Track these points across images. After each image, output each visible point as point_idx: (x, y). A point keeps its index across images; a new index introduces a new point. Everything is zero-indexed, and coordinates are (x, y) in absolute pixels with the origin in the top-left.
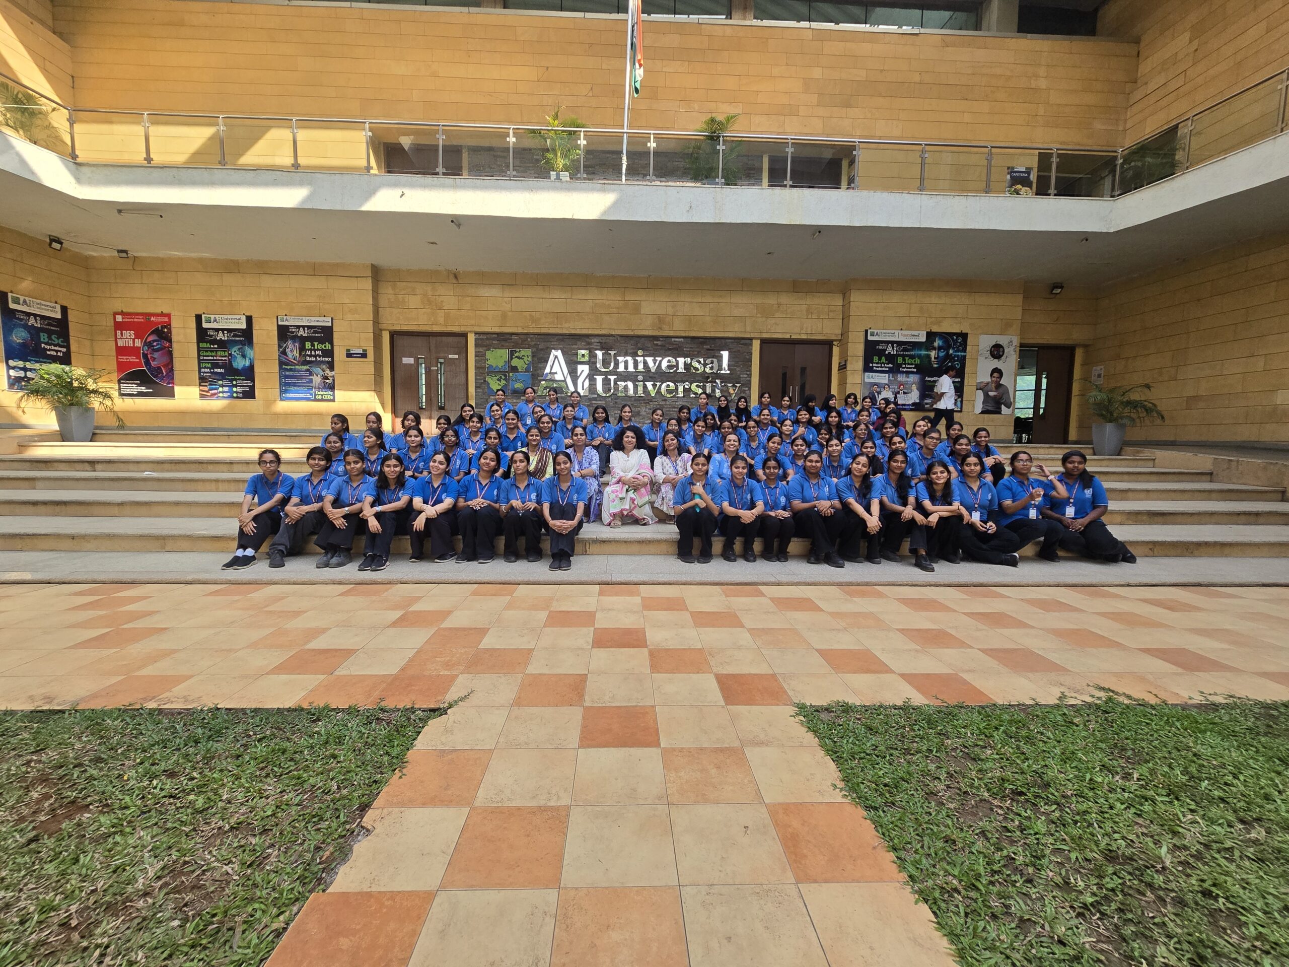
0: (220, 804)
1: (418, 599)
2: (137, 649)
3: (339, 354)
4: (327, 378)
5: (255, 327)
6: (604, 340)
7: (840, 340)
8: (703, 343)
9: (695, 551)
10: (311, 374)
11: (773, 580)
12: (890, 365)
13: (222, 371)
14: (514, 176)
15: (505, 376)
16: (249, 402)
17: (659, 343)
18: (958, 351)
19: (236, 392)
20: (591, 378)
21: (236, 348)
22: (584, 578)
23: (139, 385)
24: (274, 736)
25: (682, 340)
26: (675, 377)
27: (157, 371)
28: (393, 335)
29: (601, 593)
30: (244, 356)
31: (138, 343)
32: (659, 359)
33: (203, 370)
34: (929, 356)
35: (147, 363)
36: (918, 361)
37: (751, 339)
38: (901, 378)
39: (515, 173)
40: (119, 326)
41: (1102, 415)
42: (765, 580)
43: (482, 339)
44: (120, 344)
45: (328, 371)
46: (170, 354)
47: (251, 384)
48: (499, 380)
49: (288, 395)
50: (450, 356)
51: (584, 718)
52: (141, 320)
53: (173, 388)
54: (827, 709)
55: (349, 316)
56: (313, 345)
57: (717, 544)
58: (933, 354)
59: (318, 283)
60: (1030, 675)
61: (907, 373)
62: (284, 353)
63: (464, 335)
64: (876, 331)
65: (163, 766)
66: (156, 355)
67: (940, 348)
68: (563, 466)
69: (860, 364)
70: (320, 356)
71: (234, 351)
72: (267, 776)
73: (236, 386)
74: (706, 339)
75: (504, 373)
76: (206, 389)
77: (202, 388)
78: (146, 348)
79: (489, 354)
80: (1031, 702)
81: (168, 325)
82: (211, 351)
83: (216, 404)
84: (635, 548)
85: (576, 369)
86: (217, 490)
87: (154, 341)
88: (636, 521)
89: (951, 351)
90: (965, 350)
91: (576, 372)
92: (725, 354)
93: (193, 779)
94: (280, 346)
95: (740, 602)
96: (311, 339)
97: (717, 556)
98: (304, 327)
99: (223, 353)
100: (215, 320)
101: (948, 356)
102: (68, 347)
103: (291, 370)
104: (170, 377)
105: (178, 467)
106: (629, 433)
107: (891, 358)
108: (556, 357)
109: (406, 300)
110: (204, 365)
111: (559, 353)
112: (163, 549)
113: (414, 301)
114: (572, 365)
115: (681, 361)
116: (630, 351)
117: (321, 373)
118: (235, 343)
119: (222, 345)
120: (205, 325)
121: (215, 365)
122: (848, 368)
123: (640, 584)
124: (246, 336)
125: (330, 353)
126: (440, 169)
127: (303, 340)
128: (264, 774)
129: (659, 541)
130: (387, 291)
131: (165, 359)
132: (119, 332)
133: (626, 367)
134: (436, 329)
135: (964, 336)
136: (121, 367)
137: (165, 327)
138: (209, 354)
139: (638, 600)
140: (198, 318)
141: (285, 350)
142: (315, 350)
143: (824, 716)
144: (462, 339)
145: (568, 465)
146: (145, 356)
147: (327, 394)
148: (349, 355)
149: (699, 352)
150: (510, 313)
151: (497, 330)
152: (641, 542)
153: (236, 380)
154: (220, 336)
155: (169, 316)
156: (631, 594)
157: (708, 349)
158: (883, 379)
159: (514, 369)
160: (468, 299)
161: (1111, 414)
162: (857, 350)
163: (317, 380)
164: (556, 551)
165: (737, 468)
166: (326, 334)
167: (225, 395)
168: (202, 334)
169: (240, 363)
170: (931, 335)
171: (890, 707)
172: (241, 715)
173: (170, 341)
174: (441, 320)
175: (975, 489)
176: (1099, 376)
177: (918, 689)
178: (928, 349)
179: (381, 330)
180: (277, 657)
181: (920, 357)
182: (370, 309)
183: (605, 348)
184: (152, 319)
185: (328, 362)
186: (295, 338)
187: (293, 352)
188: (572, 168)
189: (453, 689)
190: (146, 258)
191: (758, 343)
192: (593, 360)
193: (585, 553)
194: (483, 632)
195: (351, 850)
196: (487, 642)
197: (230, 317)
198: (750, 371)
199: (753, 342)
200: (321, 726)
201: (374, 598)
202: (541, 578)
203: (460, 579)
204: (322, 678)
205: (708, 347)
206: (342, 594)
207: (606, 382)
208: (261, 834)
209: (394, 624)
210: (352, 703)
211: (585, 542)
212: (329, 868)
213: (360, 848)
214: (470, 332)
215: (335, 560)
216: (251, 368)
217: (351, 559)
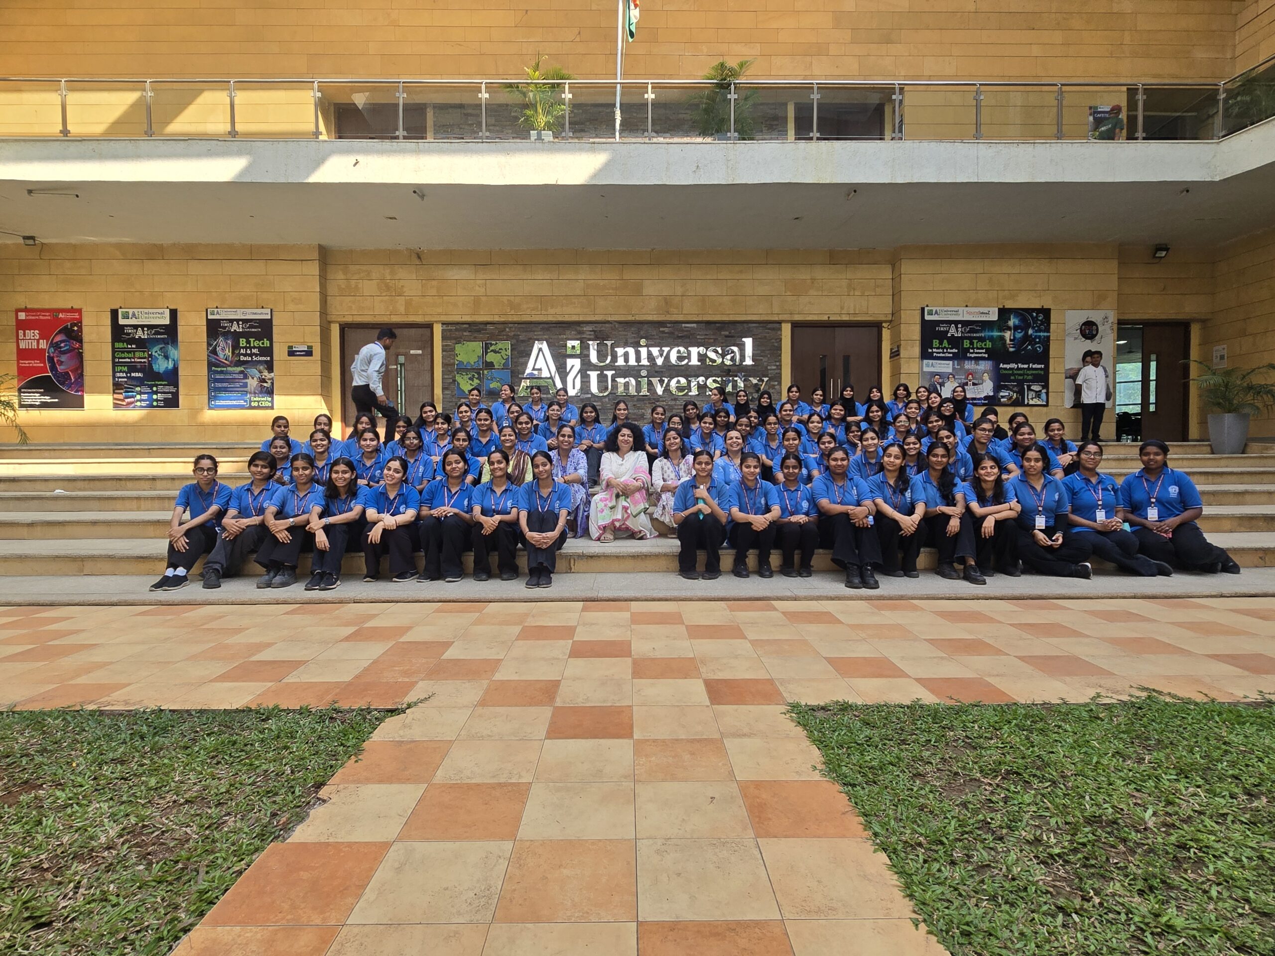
0: (173, 785)
2: (68, 662)
3: (280, 352)
4: (264, 381)
5: (181, 322)
6: (598, 328)
7: (891, 321)
8: (720, 329)
9: (701, 567)
10: (246, 377)
11: (786, 594)
12: (955, 351)
13: (140, 375)
14: (487, 138)
15: (479, 374)
16: (173, 411)
17: (666, 330)
18: (1040, 331)
19: (157, 400)
20: (584, 372)
21: (157, 348)
22: (564, 595)
23: (42, 394)
24: (223, 732)
25: (694, 325)
26: (685, 371)
27: (65, 377)
28: (345, 328)
29: (585, 610)
30: (167, 357)
31: (43, 345)
32: (666, 349)
33: (118, 375)
34: (1002, 338)
35: (53, 368)
36: (989, 345)
37: (780, 322)
38: (969, 365)
39: (488, 134)
40: (22, 325)
41: (1219, 404)
42: (779, 595)
43: (450, 330)
44: (22, 345)
45: (266, 373)
46: (80, 356)
48: (471, 379)
49: (218, 403)
50: (412, 352)
51: (553, 715)
52: (47, 317)
53: (82, 396)
54: (823, 708)
55: (291, 307)
56: (248, 342)
58: (1008, 335)
59: (255, 268)
60: (1068, 679)
61: (977, 359)
62: (214, 352)
63: (429, 326)
64: (934, 309)
65: (111, 755)
66: (63, 358)
67: (1016, 328)
68: (541, 468)
69: (917, 350)
70: (256, 355)
71: (155, 351)
72: (218, 763)
73: (156, 393)
74: (723, 323)
75: (478, 371)
76: (121, 397)
77: (116, 396)
78: (52, 350)
79: (458, 348)
80: (1059, 702)
81: (79, 323)
82: (129, 352)
83: (133, 415)
84: (628, 564)
85: (565, 364)
86: (139, 509)
87: (62, 342)
88: (632, 535)
89: (1030, 332)
90: (1047, 330)
91: (566, 368)
92: (748, 342)
93: (143, 766)
94: (209, 345)
95: (745, 616)
96: (246, 335)
98: (238, 321)
99: (141, 355)
100: (134, 315)
101: (1026, 337)
103: (222, 372)
104: (80, 384)
105: (92, 484)
106: (625, 431)
107: (955, 342)
108: (540, 350)
109: (360, 286)
110: (119, 368)
111: (545, 346)
112: (81, 572)
113: (369, 287)
114: (560, 358)
115: (694, 351)
116: (630, 341)
117: (258, 375)
118: (158, 341)
119: (142, 344)
120: (122, 322)
121: (132, 368)
122: (902, 355)
123: (631, 600)
124: (170, 333)
125: (268, 352)
126: (400, 132)
127: (236, 336)
128: (215, 762)
129: (657, 557)
130: (338, 278)
131: (74, 363)
132: (21, 332)
133: (626, 360)
134: (395, 320)
135: (1046, 312)
136: (22, 372)
137: (76, 325)
138: (126, 355)
139: (627, 615)
140: (114, 313)
141: (215, 348)
142: (251, 348)
143: (820, 714)
144: (428, 331)
145: (548, 467)
146: (51, 359)
147: (265, 400)
148: (291, 353)
149: (715, 340)
150: (484, 299)
151: (468, 319)
152: (636, 557)
153: (156, 386)
154: (140, 334)
155: (79, 311)
156: (619, 610)
157: (726, 336)
158: (946, 367)
159: (490, 365)
160: (434, 283)
161: (1231, 403)
162: (912, 332)
163: (253, 383)
164: (534, 568)
165: (748, 467)
166: (265, 328)
167: (144, 404)
168: (118, 332)
169: (162, 366)
170: (1004, 313)
171: (895, 706)
172: (186, 715)
173: (80, 341)
174: (402, 309)
175: (1039, 488)
176: (1222, 357)
177: (933, 691)
178: (1001, 330)
179: (330, 322)
180: (219, 668)
181: (991, 339)
182: (316, 298)
183: (600, 337)
184: (61, 315)
185: (266, 362)
186: (227, 334)
187: (225, 351)
188: (557, 128)
189: (412, 693)
190: (57, 244)
191: (789, 326)
192: (585, 352)
193: (569, 571)
194: (447, 645)
195: (308, 815)
196: (450, 654)
197: (151, 311)
198: (780, 361)
199: (783, 325)
200: (272, 724)
201: (324, 616)
202: (516, 595)
203: (422, 597)
204: (270, 684)
205: (727, 333)
206: (287, 613)
207: (602, 379)
208: (216, 806)
209: (347, 639)
210: (304, 704)
211: (569, 558)
212: (287, 828)
213: (317, 812)
214: (436, 322)
215: (278, 579)
216: (175, 370)
217: (296, 579)
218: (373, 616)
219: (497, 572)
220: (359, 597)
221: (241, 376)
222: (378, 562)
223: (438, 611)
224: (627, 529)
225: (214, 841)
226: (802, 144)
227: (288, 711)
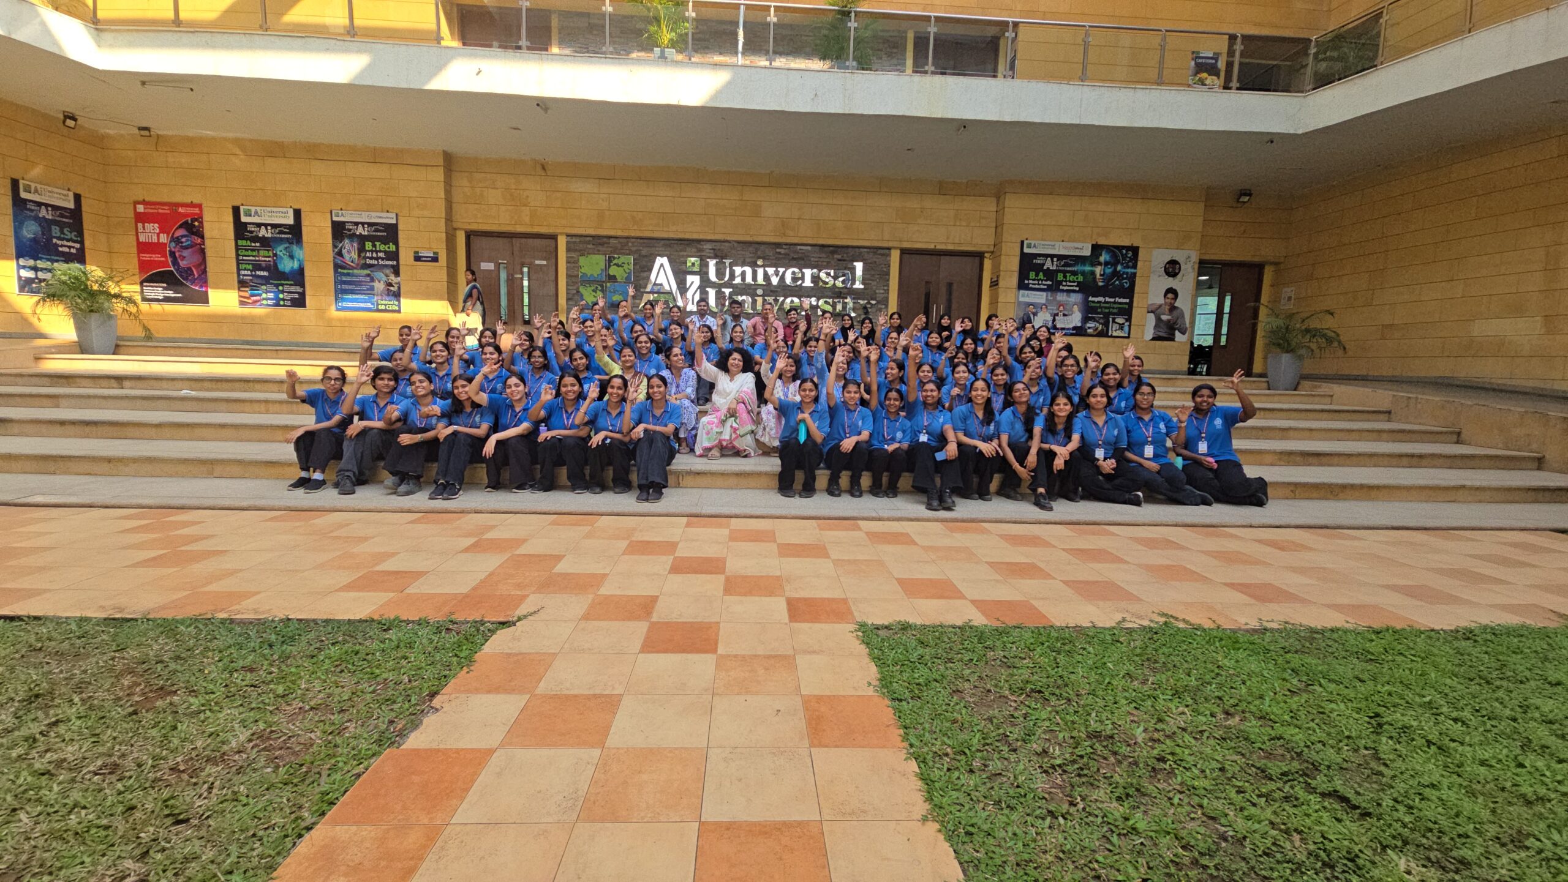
0: (299, 692)
1: (493, 527)
3: (406, 257)
4: (390, 285)
5: (305, 222)
6: (718, 246)
7: (992, 252)
8: (833, 253)
9: (798, 485)
10: (372, 280)
11: (874, 515)
12: (1049, 282)
13: (265, 273)
14: (611, 53)
15: (602, 286)
16: (300, 311)
17: (782, 251)
18: (1128, 267)
19: (283, 300)
20: (702, 289)
21: (282, 248)
22: (672, 510)
23: (165, 289)
24: (345, 642)
25: (809, 248)
26: (799, 291)
27: (187, 272)
28: (470, 235)
29: (688, 525)
30: (292, 257)
31: (164, 238)
32: (781, 270)
33: (243, 272)
34: (1093, 273)
35: (175, 263)
36: (1081, 278)
37: (889, 249)
38: (1060, 297)
39: (611, 49)
40: (140, 218)
41: (1279, 345)
42: (866, 514)
43: (574, 242)
44: (142, 239)
45: (392, 277)
46: (203, 252)
47: (300, 290)
48: (595, 292)
49: (345, 304)
50: (537, 262)
51: (649, 631)
52: (166, 210)
53: (207, 292)
54: (887, 627)
55: (417, 212)
56: (374, 246)
57: (822, 477)
58: (1098, 270)
59: (379, 172)
60: (1101, 604)
61: (1068, 291)
62: (340, 254)
63: (554, 237)
64: (1033, 242)
66: (185, 253)
67: (1106, 264)
68: (656, 390)
69: (1014, 280)
71: (280, 250)
72: (342, 671)
73: (283, 292)
74: (837, 247)
75: (601, 283)
76: (247, 294)
77: (242, 294)
78: (173, 244)
79: (582, 261)
81: (199, 218)
82: (253, 250)
83: (259, 313)
84: (732, 481)
85: (685, 280)
86: (267, 412)
87: (183, 236)
88: (737, 453)
89: (1119, 268)
90: (1135, 267)
91: (685, 284)
92: (859, 266)
93: (271, 673)
94: (335, 246)
95: (832, 535)
96: (372, 239)
97: (821, 491)
98: (363, 224)
99: (266, 253)
100: (256, 213)
101: (1115, 273)
102: (82, 242)
103: (348, 274)
104: (203, 279)
105: (219, 385)
106: (735, 355)
107: (1049, 274)
108: (662, 265)
109: (485, 194)
110: (244, 266)
111: (664, 260)
113: (494, 196)
114: (680, 276)
115: (808, 273)
116: (748, 260)
117: (384, 278)
118: (281, 240)
119: (265, 242)
120: (244, 219)
121: (257, 267)
122: (1000, 285)
123: (731, 517)
124: (294, 232)
125: (394, 256)
126: (524, 43)
127: (362, 239)
128: (338, 670)
129: (759, 474)
130: (461, 183)
131: (196, 259)
132: (140, 225)
133: (743, 279)
134: (520, 229)
135: (1135, 250)
136: (143, 266)
137: (196, 220)
138: (250, 253)
139: (726, 532)
140: (236, 211)
141: (341, 250)
142: (377, 252)
143: (882, 632)
144: (552, 242)
145: (662, 389)
146: (172, 254)
147: (392, 304)
148: (418, 258)
149: (828, 262)
150: (607, 213)
151: (591, 232)
152: (738, 475)
153: (282, 285)
154: (263, 232)
155: (200, 206)
156: (720, 526)
157: (840, 259)
159: (612, 278)
160: (559, 195)
161: (1289, 344)
162: (1011, 264)
163: (380, 286)
164: (644, 482)
166: (390, 233)
167: (270, 302)
168: (241, 229)
169: (287, 265)
170: (1097, 249)
171: (949, 626)
172: (312, 624)
173: (202, 237)
174: (527, 219)
176: (1289, 299)
177: (983, 613)
178: (1093, 265)
179: (455, 229)
180: (345, 577)
181: (1083, 273)
182: (441, 205)
183: (720, 256)
184: (180, 210)
185: (393, 266)
186: (352, 237)
187: (350, 251)
188: (680, 44)
189: (523, 606)
190: (172, 136)
191: (898, 252)
192: (704, 270)
193: (678, 485)
194: (559, 558)
195: (421, 722)
196: (561, 567)
197: (274, 209)
198: (888, 285)
199: (893, 252)
200: (392, 634)
201: (446, 526)
202: (626, 510)
203: (539, 509)
204: (392, 595)
205: (839, 257)
206: (412, 522)
207: (720, 296)
208: (339, 712)
209: (467, 550)
210: (423, 616)
211: (678, 474)
212: (402, 734)
213: (430, 720)
214: (561, 234)
215: (403, 488)
216: (301, 271)
217: (420, 487)
218: (492, 528)
219: (611, 484)
220: (479, 508)
221: (368, 279)
222: (499, 474)
223: (554, 523)
224: (734, 447)
225: (335, 746)
226: (917, 78)
227: (408, 622)
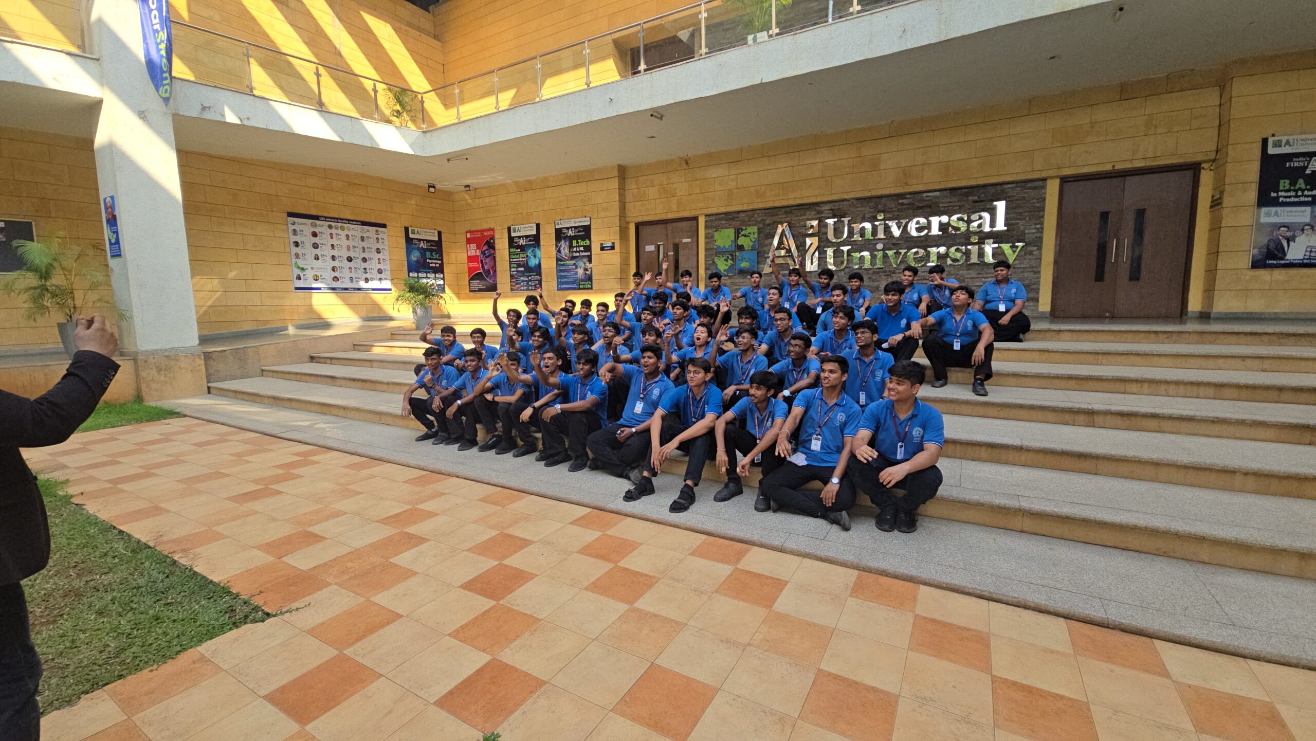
3: (595, 248)
4: (587, 269)
5: (542, 232)
6: (836, 206)
7: (1214, 161)
8: (967, 195)
13: (522, 269)
17: (905, 201)
20: (821, 250)
21: (530, 251)
23: (479, 284)
25: (937, 194)
26: (924, 241)
27: (488, 272)
28: (638, 226)
30: (535, 256)
32: (904, 222)
33: (512, 269)
35: (483, 267)
37: (1044, 180)
40: (469, 241)
43: (711, 221)
44: (469, 254)
45: (588, 264)
46: (494, 258)
47: (538, 278)
48: (726, 260)
49: (562, 286)
50: (682, 241)
53: (496, 284)
55: (602, 214)
56: (578, 243)
59: (581, 188)
62: (559, 251)
63: (696, 219)
66: (487, 260)
69: (1252, 195)
70: (582, 251)
71: (529, 252)
73: (531, 281)
74: (972, 189)
75: (732, 253)
76: (514, 284)
77: (511, 283)
78: (482, 255)
79: (717, 235)
81: (493, 238)
82: (517, 254)
85: (805, 242)
87: (486, 250)
91: (805, 246)
92: (1001, 206)
94: (557, 246)
96: (576, 238)
98: (572, 228)
99: (523, 255)
100: (519, 230)
102: (442, 260)
103: (563, 265)
104: (495, 276)
109: (647, 191)
110: (513, 265)
111: (786, 227)
113: (652, 192)
114: (800, 238)
115: (935, 221)
116: (867, 216)
117: (583, 266)
118: (530, 246)
119: (523, 248)
120: (513, 235)
121: (519, 265)
122: (1224, 205)
124: (535, 240)
125: (588, 248)
127: (571, 238)
130: (630, 187)
131: (492, 263)
132: (469, 245)
133: (863, 235)
134: (671, 216)
136: (470, 270)
137: (491, 239)
138: (516, 256)
140: (510, 230)
141: (560, 248)
142: (579, 247)
144: (695, 222)
146: (482, 261)
148: (602, 249)
149: (961, 207)
150: (736, 191)
151: (723, 210)
153: (531, 276)
154: (522, 242)
155: (493, 230)
157: (975, 202)
158: (1299, 214)
159: (741, 248)
160: (698, 182)
162: (1246, 172)
163: (580, 270)
166: (586, 232)
168: (511, 240)
169: (533, 262)
174: (674, 207)
179: (628, 223)
182: (617, 205)
183: (838, 214)
184: (485, 234)
186: (566, 238)
187: (565, 249)
190: (482, 188)
191: (1057, 182)
192: (823, 230)
197: (527, 226)
198: (1042, 223)
199: (1049, 182)
205: (976, 198)
207: (838, 254)
214: (701, 214)
